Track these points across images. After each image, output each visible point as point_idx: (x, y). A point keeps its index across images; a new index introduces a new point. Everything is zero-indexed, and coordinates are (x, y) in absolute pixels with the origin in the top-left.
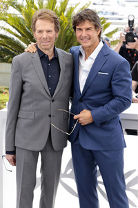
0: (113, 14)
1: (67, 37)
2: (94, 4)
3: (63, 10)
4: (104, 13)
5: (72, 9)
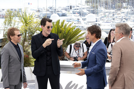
0: (82, 27)
1: (64, 36)
2: (75, 23)
3: (62, 26)
4: (79, 27)
5: (66, 25)
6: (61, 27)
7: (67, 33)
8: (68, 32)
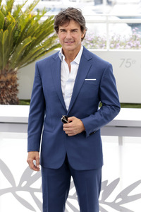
3: (10, 10)
5: (19, 8)
6: (7, 14)
7: (24, 30)
8: (26, 26)
